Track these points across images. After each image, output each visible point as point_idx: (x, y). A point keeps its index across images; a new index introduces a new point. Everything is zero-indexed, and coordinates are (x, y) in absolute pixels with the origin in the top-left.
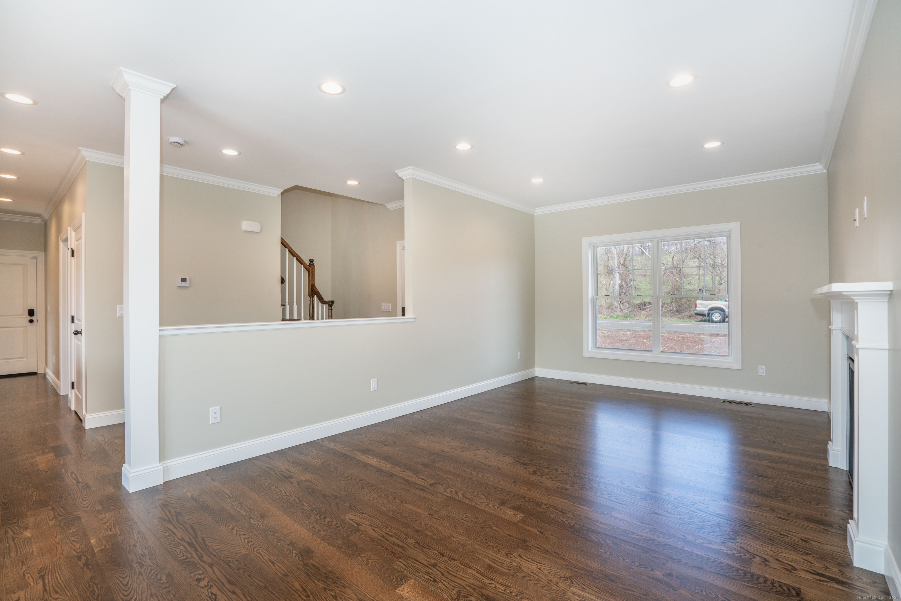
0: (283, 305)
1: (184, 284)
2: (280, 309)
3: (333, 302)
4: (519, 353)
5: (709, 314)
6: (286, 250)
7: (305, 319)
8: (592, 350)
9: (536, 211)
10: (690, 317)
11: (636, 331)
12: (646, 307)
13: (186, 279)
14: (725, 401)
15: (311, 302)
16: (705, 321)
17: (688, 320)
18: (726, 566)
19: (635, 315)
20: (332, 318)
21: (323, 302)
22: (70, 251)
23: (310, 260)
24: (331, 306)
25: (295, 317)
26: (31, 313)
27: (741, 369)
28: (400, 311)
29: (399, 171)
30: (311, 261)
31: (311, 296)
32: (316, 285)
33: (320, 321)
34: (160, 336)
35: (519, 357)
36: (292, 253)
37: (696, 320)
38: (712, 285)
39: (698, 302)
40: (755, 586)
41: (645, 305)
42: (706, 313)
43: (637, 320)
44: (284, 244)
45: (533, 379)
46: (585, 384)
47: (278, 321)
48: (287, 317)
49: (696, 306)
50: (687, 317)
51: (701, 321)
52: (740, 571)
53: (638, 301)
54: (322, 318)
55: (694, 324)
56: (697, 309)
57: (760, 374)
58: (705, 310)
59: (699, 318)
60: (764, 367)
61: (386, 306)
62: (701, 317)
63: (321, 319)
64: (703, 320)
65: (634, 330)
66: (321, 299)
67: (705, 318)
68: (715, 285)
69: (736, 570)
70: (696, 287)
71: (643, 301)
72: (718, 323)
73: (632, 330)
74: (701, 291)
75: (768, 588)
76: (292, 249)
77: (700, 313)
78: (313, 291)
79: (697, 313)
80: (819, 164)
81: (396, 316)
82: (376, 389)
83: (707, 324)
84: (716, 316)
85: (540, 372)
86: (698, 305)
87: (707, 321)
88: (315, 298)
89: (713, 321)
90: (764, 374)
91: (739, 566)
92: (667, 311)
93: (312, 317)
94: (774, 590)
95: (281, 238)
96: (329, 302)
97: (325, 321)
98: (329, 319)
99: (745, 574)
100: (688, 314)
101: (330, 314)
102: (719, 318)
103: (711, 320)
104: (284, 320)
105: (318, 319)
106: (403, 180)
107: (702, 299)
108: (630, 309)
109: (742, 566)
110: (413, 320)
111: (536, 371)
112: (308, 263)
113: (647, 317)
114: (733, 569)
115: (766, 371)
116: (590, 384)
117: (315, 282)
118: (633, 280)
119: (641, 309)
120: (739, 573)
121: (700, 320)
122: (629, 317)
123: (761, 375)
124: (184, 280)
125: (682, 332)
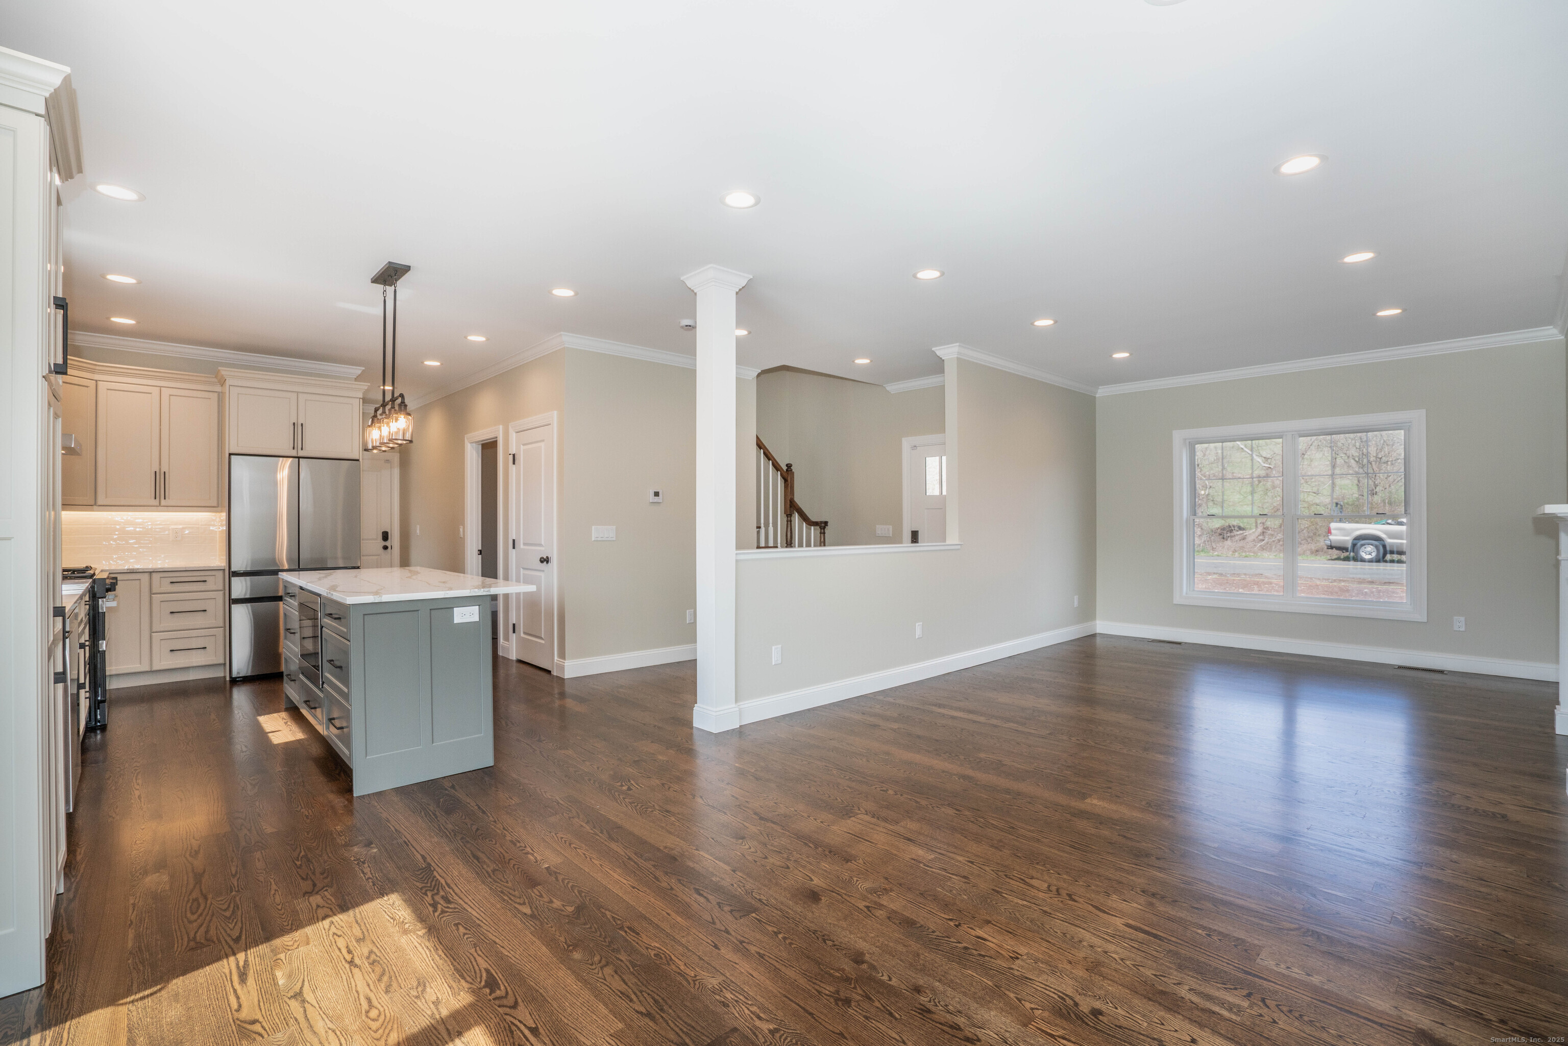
0: (759, 527)
1: (656, 499)
2: (756, 530)
3: (826, 523)
4: (1076, 598)
5: (1354, 545)
6: (760, 453)
7: (782, 547)
8: (1187, 594)
9: (1099, 391)
10: (1317, 552)
11: (1221, 575)
12: (1232, 534)
13: (658, 492)
14: (1400, 667)
15: (789, 523)
16: (1347, 559)
17: (1313, 558)
19: (1213, 549)
20: (824, 545)
21: (810, 523)
22: (511, 457)
23: (787, 465)
24: (824, 528)
25: (771, 544)
26: (385, 536)
27: (1425, 620)
28: (907, 536)
29: (938, 348)
30: (789, 466)
31: (789, 516)
32: (796, 499)
33: (804, 549)
34: (737, 561)
35: (1076, 604)
36: (768, 456)
37: (1329, 557)
38: (1357, 496)
39: (1333, 525)
41: (1231, 531)
42: (1349, 546)
43: (1218, 556)
44: (760, 445)
45: (1094, 636)
46: (1180, 643)
47: (752, 548)
48: (763, 544)
49: (1329, 532)
50: (1312, 553)
51: (1338, 559)
53: (1217, 524)
54: (809, 545)
55: (1325, 564)
56: (1331, 537)
57: (1456, 628)
58: (1347, 540)
59: (1335, 553)
60: (1462, 619)
61: (882, 529)
62: (1337, 552)
63: (806, 546)
64: (1342, 557)
65: (1217, 573)
66: (804, 517)
67: (1346, 554)
68: (1363, 496)
70: (1327, 500)
71: (1227, 524)
72: (1374, 564)
73: (1214, 573)
74: (1339, 506)
76: (768, 450)
77: (1338, 545)
78: (791, 507)
79: (1331, 546)
80: (1551, 327)
81: (901, 543)
82: (921, 636)
83: (1351, 565)
84: (1368, 552)
85: (1103, 626)
86: (1332, 531)
87: (1351, 559)
88: (796, 517)
89: (1363, 560)
90: (1463, 629)
92: (1274, 541)
93: (789, 544)
95: (757, 437)
96: (821, 522)
97: (812, 548)
98: (820, 546)
100: (1313, 547)
101: (822, 540)
102: (1374, 554)
103: (1359, 559)
104: (758, 547)
105: (801, 545)
106: (943, 360)
107: (1341, 521)
108: (1204, 538)
110: (959, 547)
111: (1098, 626)
112: (785, 468)
113: (1235, 551)
115: (1466, 624)
116: (1186, 643)
117: (793, 496)
118: (1208, 487)
119: (1224, 538)
121: (1335, 557)
122: (1202, 551)
123: (1458, 629)
124: (657, 494)
125: (1306, 578)
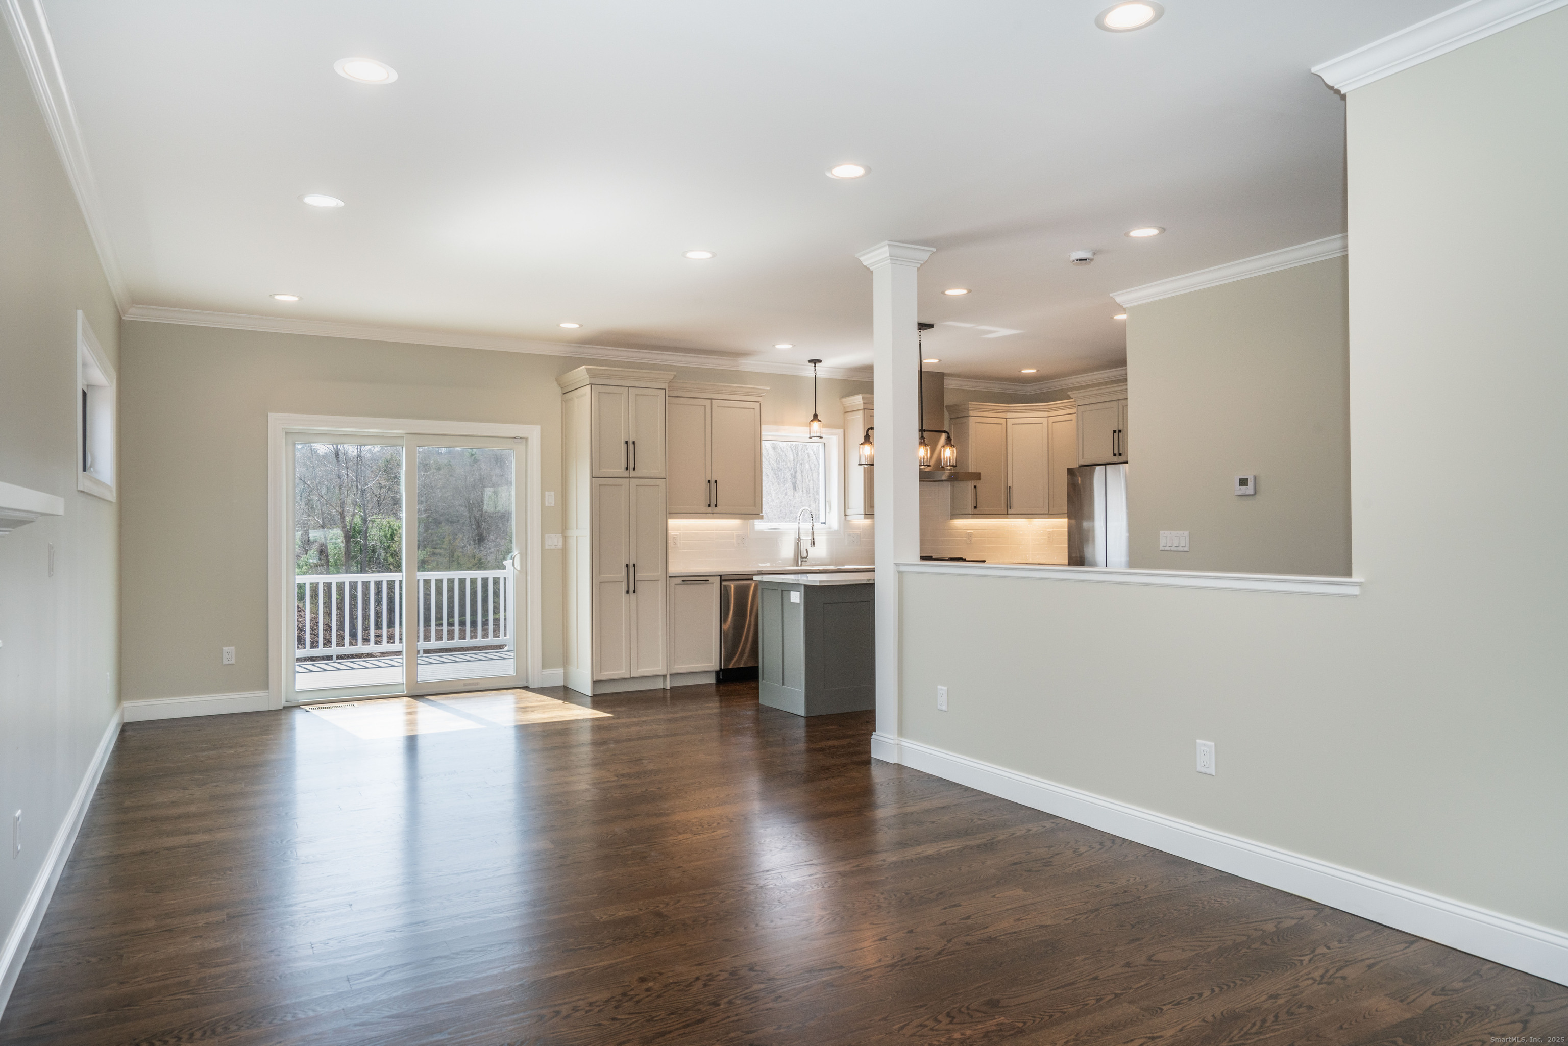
18: (260, 1023)
40: (207, 1021)
52: (236, 1027)
69: (243, 1026)
75: (186, 1030)
91: (237, 1036)
94: (176, 1031)
99: (226, 1028)
109: (234, 1037)
114: (246, 1025)
120: (237, 1025)
124: (1243, 482)
